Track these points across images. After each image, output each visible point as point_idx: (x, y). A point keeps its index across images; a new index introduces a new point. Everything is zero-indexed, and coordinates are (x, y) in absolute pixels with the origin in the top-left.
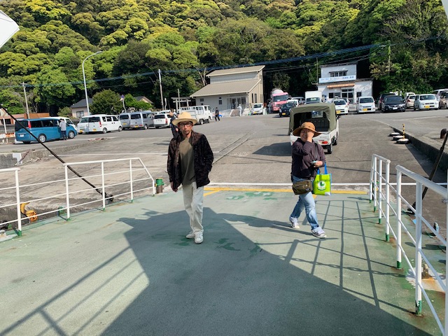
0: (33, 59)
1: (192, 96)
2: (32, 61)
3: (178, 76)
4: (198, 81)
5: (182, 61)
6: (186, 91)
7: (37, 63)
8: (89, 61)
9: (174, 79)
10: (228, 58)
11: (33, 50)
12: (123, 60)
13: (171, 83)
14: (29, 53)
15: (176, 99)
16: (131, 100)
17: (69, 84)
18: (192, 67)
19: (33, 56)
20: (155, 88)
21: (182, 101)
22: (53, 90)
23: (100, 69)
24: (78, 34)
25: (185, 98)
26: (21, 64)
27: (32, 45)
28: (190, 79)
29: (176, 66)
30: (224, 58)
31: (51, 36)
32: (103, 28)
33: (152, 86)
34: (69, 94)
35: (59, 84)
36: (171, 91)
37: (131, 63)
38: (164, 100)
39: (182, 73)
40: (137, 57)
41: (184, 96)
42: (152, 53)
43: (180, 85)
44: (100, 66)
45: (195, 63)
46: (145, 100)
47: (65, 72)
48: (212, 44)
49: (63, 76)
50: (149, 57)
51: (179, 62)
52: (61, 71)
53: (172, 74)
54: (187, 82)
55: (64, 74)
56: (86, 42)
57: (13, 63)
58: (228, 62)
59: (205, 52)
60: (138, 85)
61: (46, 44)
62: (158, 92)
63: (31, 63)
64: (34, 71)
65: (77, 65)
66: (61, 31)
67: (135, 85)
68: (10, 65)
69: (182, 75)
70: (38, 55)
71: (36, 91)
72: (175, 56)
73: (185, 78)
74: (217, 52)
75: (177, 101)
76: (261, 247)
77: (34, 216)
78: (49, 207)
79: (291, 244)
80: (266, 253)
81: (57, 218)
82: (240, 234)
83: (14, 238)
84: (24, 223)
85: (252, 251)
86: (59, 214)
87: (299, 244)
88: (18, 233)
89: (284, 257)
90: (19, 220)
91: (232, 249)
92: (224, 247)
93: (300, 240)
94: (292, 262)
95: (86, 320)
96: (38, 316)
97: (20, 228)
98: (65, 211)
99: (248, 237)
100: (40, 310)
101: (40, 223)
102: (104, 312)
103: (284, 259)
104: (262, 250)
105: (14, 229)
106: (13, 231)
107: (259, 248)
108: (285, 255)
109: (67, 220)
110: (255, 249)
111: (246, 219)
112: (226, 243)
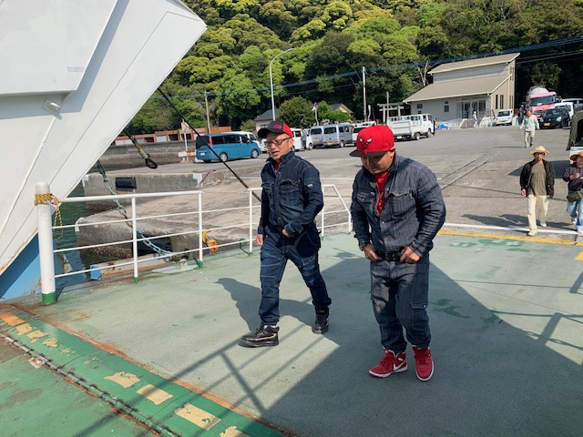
0: (216, 62)
1: (406, 101)
2: (216, 65)
3: (388, 75)
4: (416, 80)
5: (395, 54)
6: (398, 95)
7: (220, 67)
8: (278, 62)
9: (383, 79)
10: (462, 46)
11: (217, 52)
12: (319, 57)
13: (378, 85)
14: (212, 56)
15: (384, 105)
16: (324, 109)
17: (254, 91)
18: (409, 62)
19: (217, 59)
20: (358, 93)
21: (391, 109)
22: (236, 99)
23: (291, 70)
24: (266, 28)
25: (395, 104)
26: (204, 70)
27: (216, 46)
28: (404, 78)
29: (386, 61)
30: (456, 47)
31: (236, 33)
32: (295, 18)
33: (353, 90)
34: (253, 104)
35: (243, 91)
36: (377, 96)
37: (328, 61)
38: (367, 108)
39: (394, 70)
40: (336, 52)
41: (395, 101)
42: (354, 47)
43: (390, 86)
44: (290, 66)
45: (413, 55)
46: (343, 109)
47: (250, 76)
48: (439, 28)
49: (247, 81)
50: (351, 51)
51: (391, 55)
52: (246, 76)
53: (380, 73)
54: (400, 83)
55: (248, 79)
56: (275, 38)
57: (196, 69)
58: (463, 51)
59: (429, 39)
60: (336, 90)
61: (231, 43)
62: (359, 97)
63: (213, 67)
64: (217, 77)
65: (263, 67)
66: (247, 27)
67: (331, 89)
68: (192, 72)
69: (394, 74)
70: (222, 58)
71: (218, 100)
72: (386, 47)
73: (397, 78)
74: (446, 39)
75: (384, 108)
76: (501, 317)
77: (215, 247)
78: (229, 238)
79: (549, 318)
80: (507, 325)
81: (239, 251)
82: (470, 296)
83: (195, 269)
84: (206, 253)
85: (486, 321)
86: (240, 246)
87: (563, 319)
88: (198, 264)
89: (537, 335)
90: (201, 249)
91: (457, 314)
92: (445, 310)
93: (565, 314)
94: (549, 344)
95: (270, 373)
96: (219, 359)
97: (201, 258)
98: (247, 244)
99: (480, 301)
100: (221, 352)
101: (221, 254)
102: (290, 367)
103: (536, 338)
104: (502, 321)
105: (195, 259)
106: (193, 261)
107: (497, 318)
108: (540, 334)
109: (249, 254)
110: (492, 319)
111: (479, 276)
112: (448, 306)
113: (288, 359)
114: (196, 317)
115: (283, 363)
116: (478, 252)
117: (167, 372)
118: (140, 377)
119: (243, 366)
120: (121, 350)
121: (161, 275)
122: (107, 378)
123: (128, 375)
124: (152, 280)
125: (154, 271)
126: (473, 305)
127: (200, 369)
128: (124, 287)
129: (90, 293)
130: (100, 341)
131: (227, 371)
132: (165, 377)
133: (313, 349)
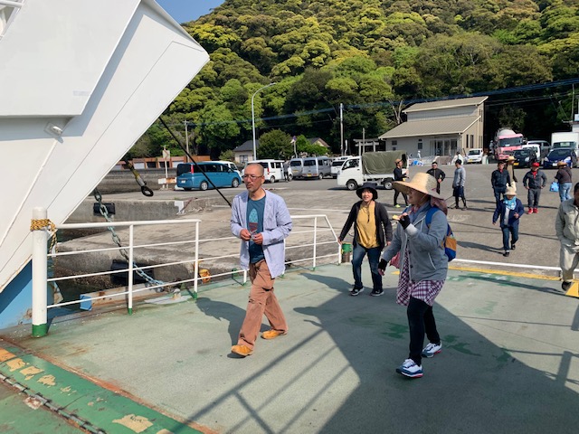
0: (197, 93)
1: (381, 137)
2: (196, 96)
3: (364, 112)
4: (391, 118)
5: (371, 93)
6: (373, 131)
7: (201, 98)
8: (259, 96)
9: (359, 116)
10: (434, 87)
11: (198, 84)
12: (298, 92)
13: (355, 121)
14: (194, 87)
15: (360, 141)
16: (302, 142)
17: (234, 122)
18: (384, 100)
19: (198, 90)
20: (334, 128)
21: (367, 144)
22: (216, 130)
23: (270, 104)
24: (247, 63)
25: (371, 140)
26: (185, 100)
28: (380, 115)
29: (363, 99)
30: (429, 88)
31: (217, 66)
32: (276, 54)
33: (330, 125)
34: (233, 135)
35: (223, 122)
36: (353, 131)
37: (307, 96)
38: (344, 143)
39: (370, 107)
40: (314, 89)
41: (371, 137)
42: (333, 84)
43: (366, 123)
44: (270, 100)
45: (389, 94)
46: (320, 143)
47: (230, 108)
48: (413, 69)
49: (227, 113)
50: (329, 88)
51: (367, 93)
52: (226, 108)
53: (357, 110)
54: (375, 120)
55: (228, 111)
56: (256, 72)
58: (435, 92)
59: (403, 80)
60: (314, 125)
61: (212, 76)
62: (336, 133)
63: (195, 98)
64: (197, 107)
65: (243, 99)
66: (229, 60)
67: (309, 124)
69: (370, 111)
70: (203, 89)
71: (197, 130)
72: (362, 85)
73: (373, 115)
74: (419, 80)
75: (360, 144)
76: (513, 355)
77: (208, 277)
79: (560, 358)
80: (521, 364)
81: (230, 282)
82: (475, 331)
83: (189, 300)
84: (199, 282)
85: (499, 359)
86: (232, 276)
87: (573, 359)
88: (192, 294)
89: (553, 375)
90: (196, 279)
91: (468, 352)
92: (455, 347)
93: (574, 352)
94: (568, 384)
96: (233, 399)
97: (196, 288)
98: (241, 274)
99: (487, 337)
100: (234, 391)
101: (214, 285)
103: (553, 378)
104: (514, 359)
105: (187, 289)
106: (186, 292)
107: (509, 356)
108: (555, 373)
109: (243, 285)
110: (503, 357)
111: (479, 312)
112: (456, 343)
113: (307, 401)
114: (201, 352)
115: (303, 405)
116: (470, 286)
117: (181, 414)
118: (152, 421)
119: (260, 408)
120: (126, 389)
121: (155, 306)
122: (115, 421)
123: (139, 417)
124: (146, 311)
125: (146, 301)
126: (481, 342)
127: (215, 411)
128: (117, 318)
129: (82, 325)
130: (102, 379)
131: (245, 413)
132: (179, 420)
133: (330, 389)
